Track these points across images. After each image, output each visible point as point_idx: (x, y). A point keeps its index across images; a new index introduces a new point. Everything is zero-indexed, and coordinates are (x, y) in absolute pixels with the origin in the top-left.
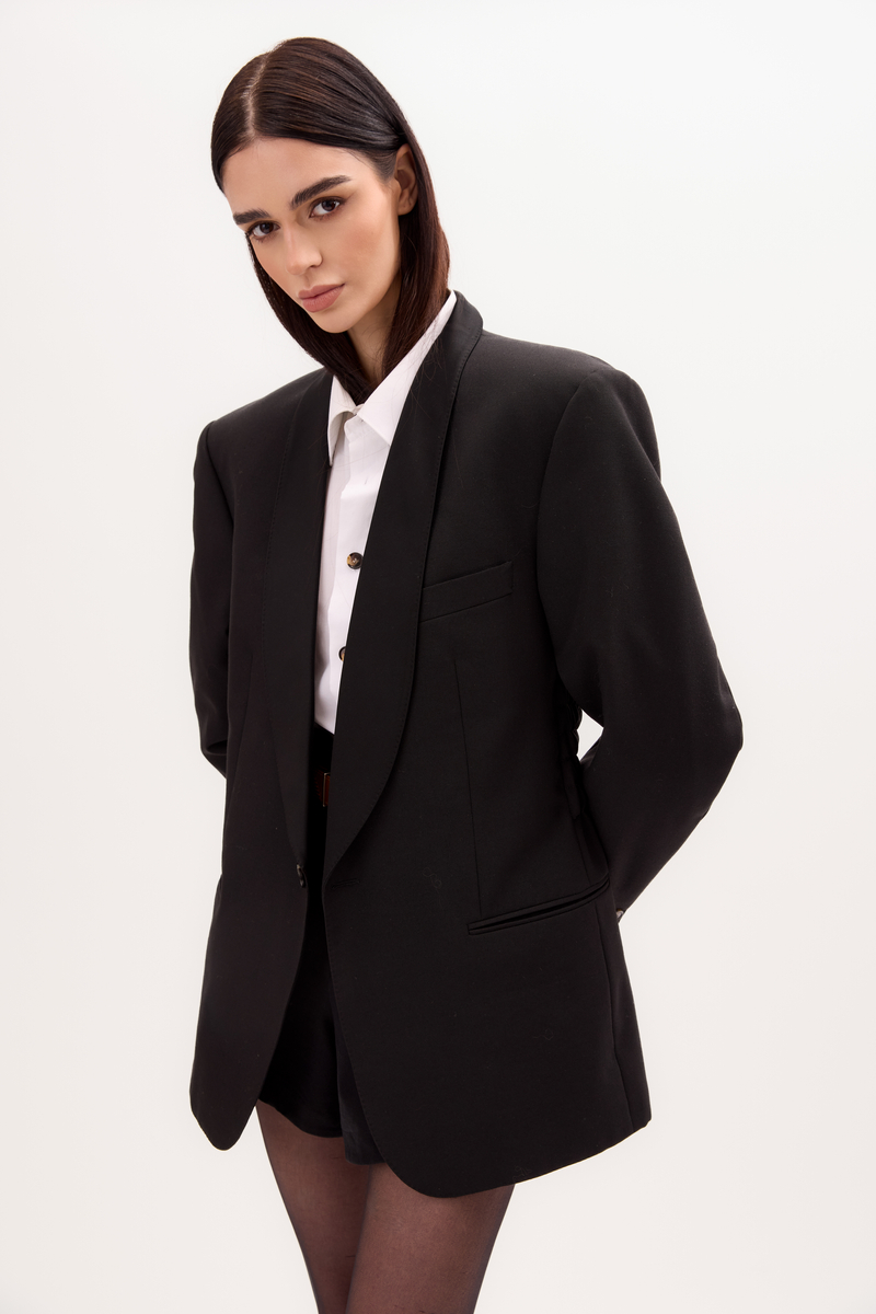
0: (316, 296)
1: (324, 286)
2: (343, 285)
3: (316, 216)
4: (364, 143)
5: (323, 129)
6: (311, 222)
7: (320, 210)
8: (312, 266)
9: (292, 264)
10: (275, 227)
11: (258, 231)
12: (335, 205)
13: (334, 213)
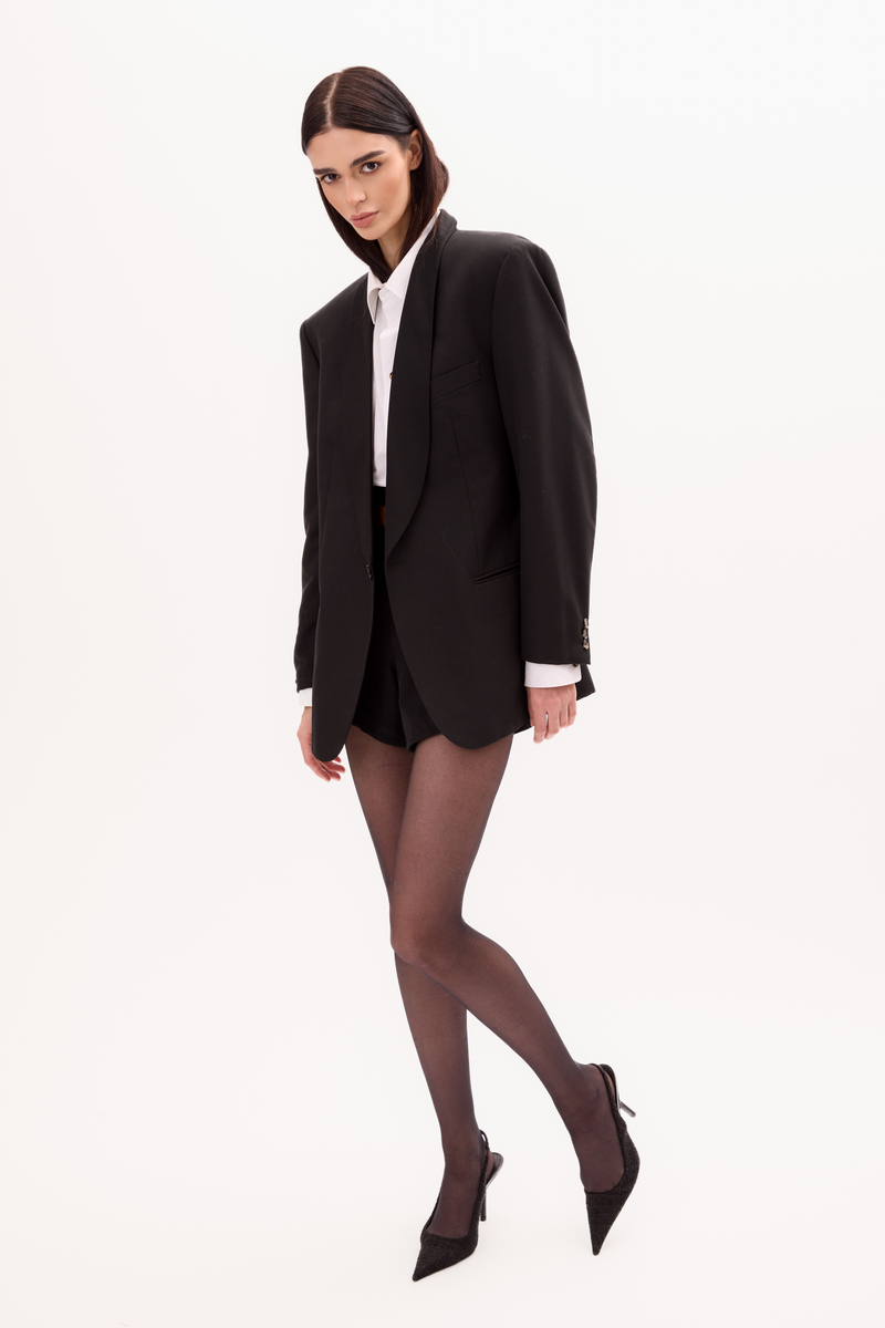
0: (362, 219)
1: (367, 213)
2: (378, 212)
3: (363, 172)
5: (371, 124)
6: (361, 176)
7: (367, 169)
8: (361, 202)
9: (349, 200)
10: (337, 177)
11: (327, 179)
12: (375, 166)
13: (375, 171)
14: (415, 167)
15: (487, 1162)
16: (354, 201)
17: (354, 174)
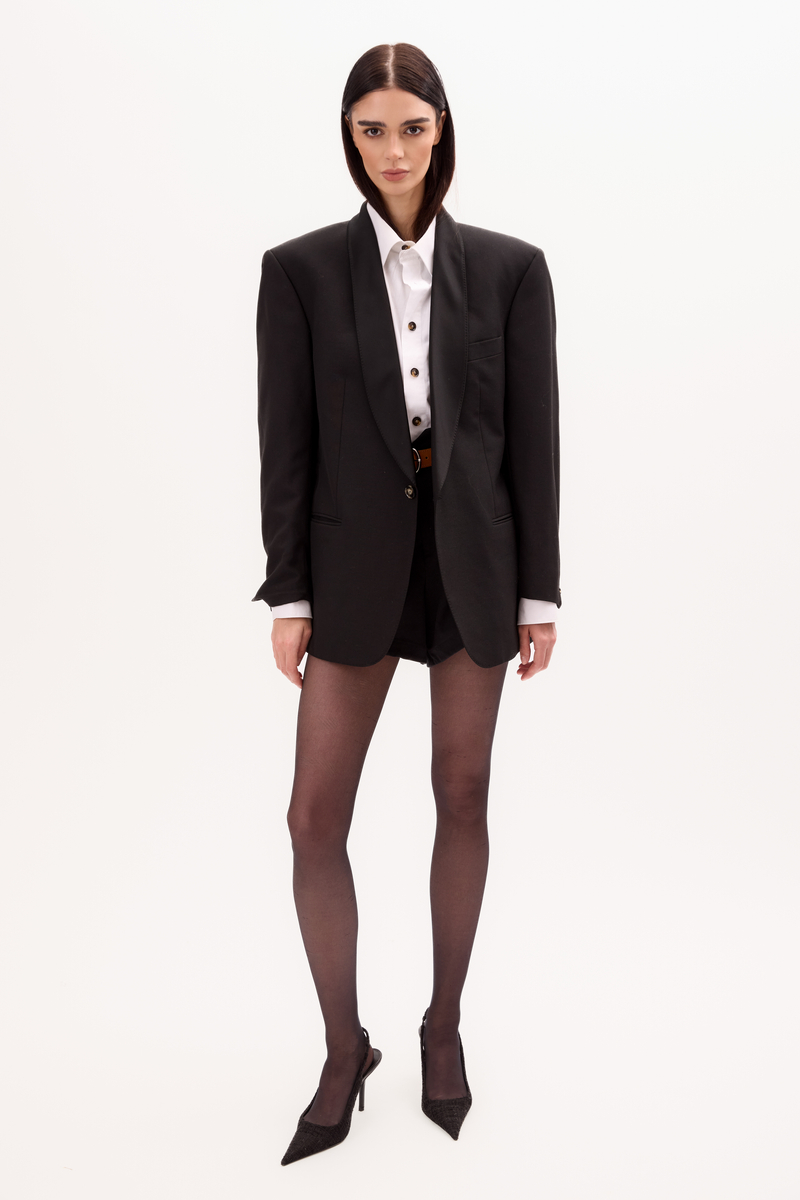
1: (402, 169)
2: (408, 171)
3: (407, 134)
5: (426, 93)
6: (404, 135)
7: (409, 132)
8: (400, 158)
9: (389, 155)
10: (379, 133)
11: (369, 133)
12: (418, 131)
13: (417, 135)
14: (436, 143)
15: (365, 1058)
16: (395, 156)
17: (400, 133)
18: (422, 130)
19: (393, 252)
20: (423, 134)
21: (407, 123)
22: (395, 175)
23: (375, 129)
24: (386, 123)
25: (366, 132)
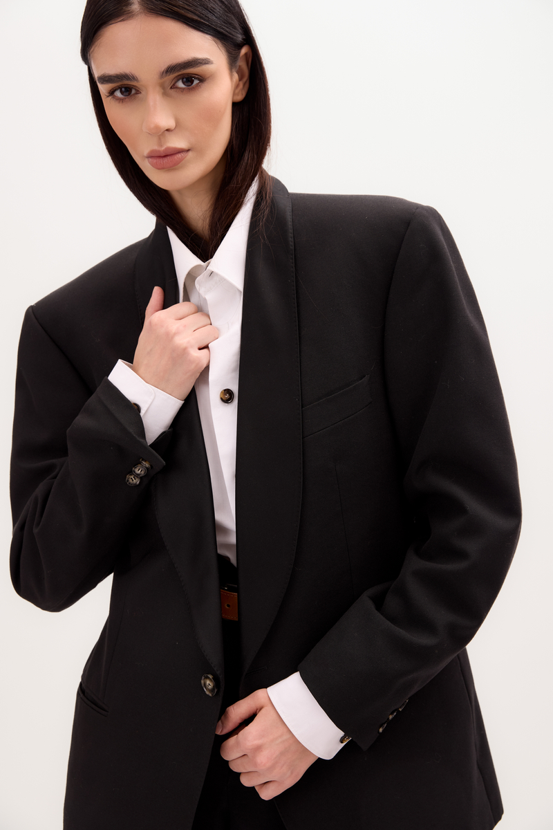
0: (166, 156)
1: (175, 149)
2: (188, 150)
3: (177, 88)
4: (226, 36)
5: (199, 16)
6: (172, 92)
7: (180, 84)
8: (167, 130)
9: (152, 126)
10: (133, 91)
11: (118, 94)
12: (196, 82)
13: (194, 89)
14: (239, 98)
16: (157, 127)
17: (162, 86)
18: (202, 79)
19: (191, 276)
20: (205, 85)
21: (171, 69)
22: (168, 158)
23: (126, 87)
24: (137, 73)
25: (112, 93)
